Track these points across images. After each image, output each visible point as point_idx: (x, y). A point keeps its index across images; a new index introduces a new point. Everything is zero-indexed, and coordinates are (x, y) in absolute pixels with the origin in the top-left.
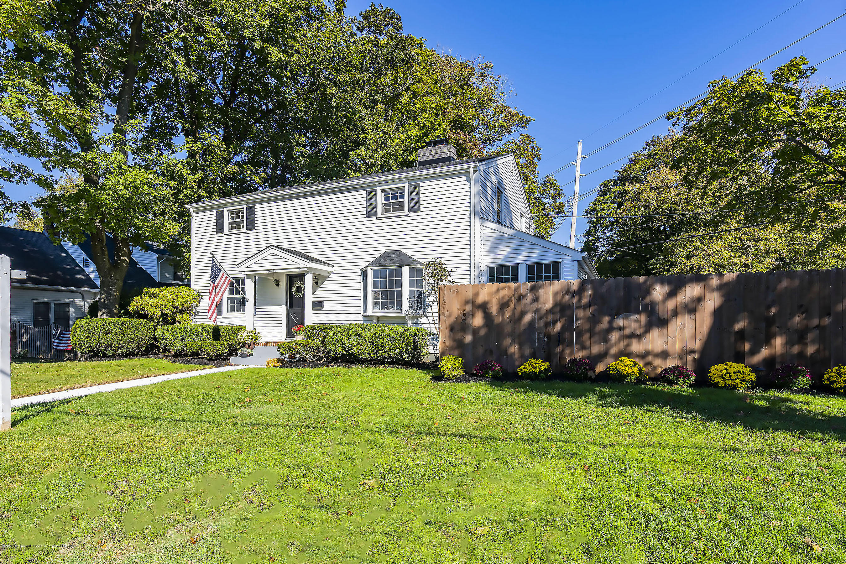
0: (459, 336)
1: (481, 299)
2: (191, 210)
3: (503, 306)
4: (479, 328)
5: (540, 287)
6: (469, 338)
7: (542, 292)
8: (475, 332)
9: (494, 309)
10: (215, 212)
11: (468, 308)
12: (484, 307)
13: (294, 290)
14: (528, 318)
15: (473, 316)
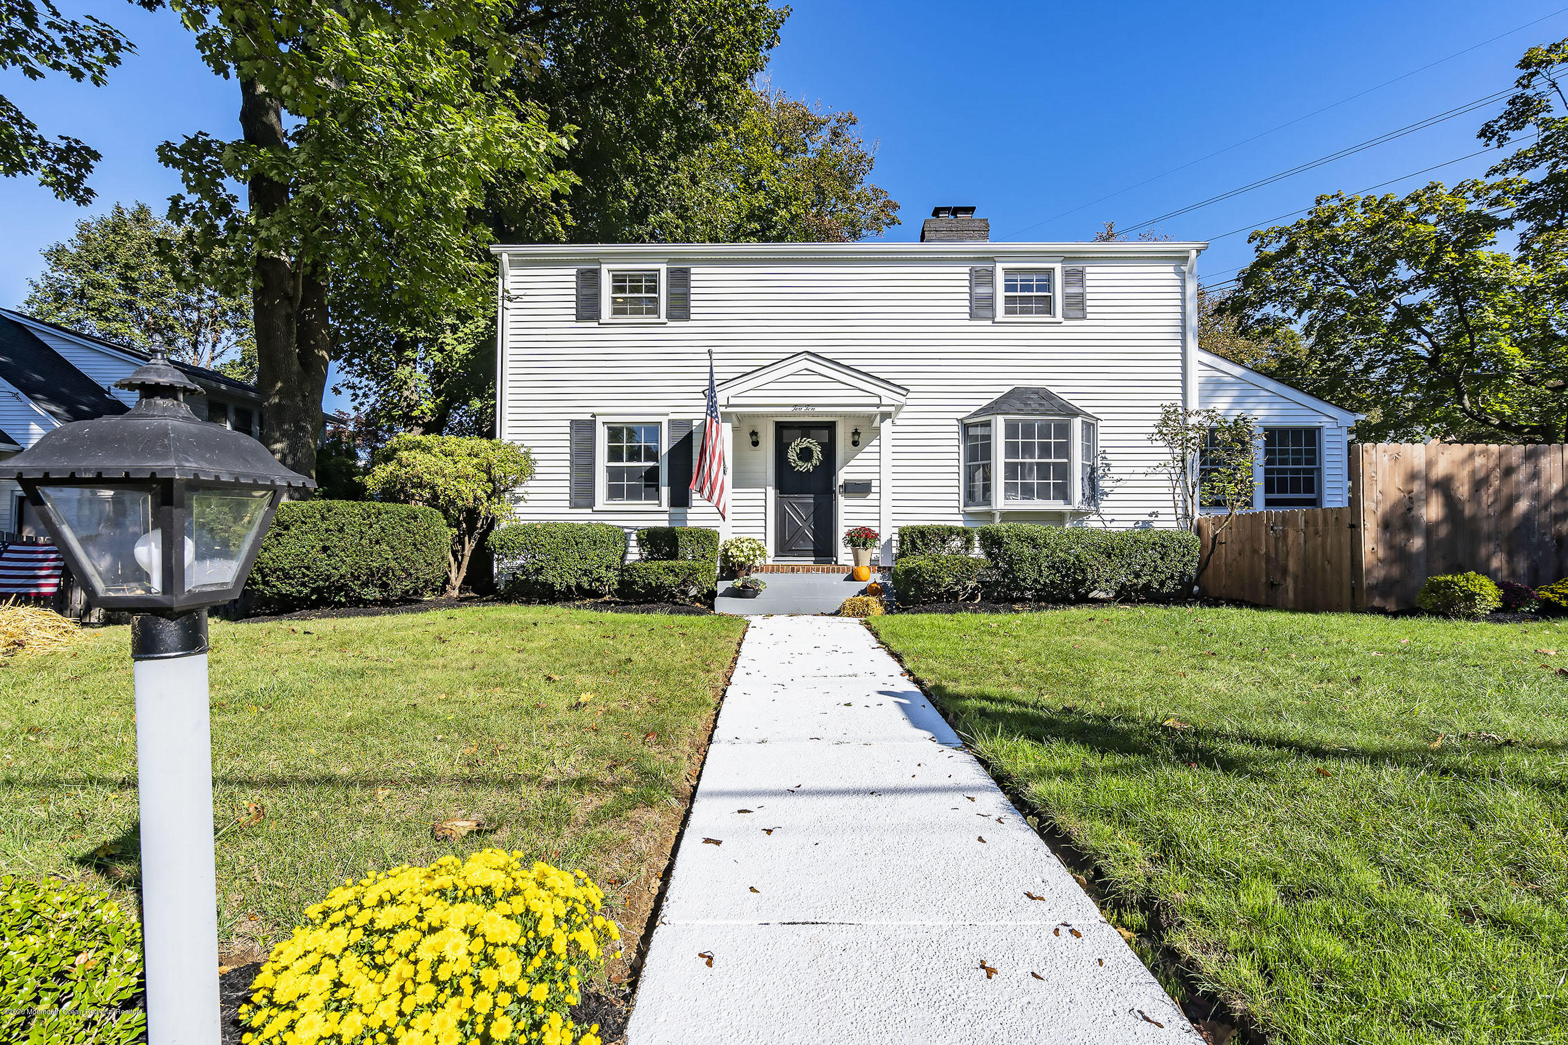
0: (1400, 538)
1: (1440, 471)
2: (505, 258)
3: (1479, 484)
4: (1438, 524)
5: (1543, 453)
6: (1417, 543)
7: (1544, 462)
8: (1430, 530)
9: (1463, 490)
10: (574, 271)
11: (1417, 487)
12: (1444, 486)
13: (792, 455)
14: (1522, 506)
15: (1427, 501)
